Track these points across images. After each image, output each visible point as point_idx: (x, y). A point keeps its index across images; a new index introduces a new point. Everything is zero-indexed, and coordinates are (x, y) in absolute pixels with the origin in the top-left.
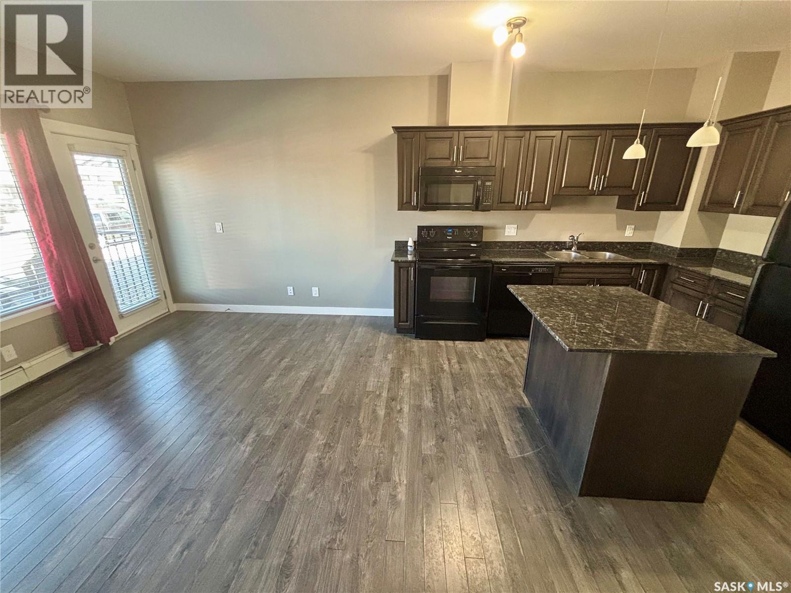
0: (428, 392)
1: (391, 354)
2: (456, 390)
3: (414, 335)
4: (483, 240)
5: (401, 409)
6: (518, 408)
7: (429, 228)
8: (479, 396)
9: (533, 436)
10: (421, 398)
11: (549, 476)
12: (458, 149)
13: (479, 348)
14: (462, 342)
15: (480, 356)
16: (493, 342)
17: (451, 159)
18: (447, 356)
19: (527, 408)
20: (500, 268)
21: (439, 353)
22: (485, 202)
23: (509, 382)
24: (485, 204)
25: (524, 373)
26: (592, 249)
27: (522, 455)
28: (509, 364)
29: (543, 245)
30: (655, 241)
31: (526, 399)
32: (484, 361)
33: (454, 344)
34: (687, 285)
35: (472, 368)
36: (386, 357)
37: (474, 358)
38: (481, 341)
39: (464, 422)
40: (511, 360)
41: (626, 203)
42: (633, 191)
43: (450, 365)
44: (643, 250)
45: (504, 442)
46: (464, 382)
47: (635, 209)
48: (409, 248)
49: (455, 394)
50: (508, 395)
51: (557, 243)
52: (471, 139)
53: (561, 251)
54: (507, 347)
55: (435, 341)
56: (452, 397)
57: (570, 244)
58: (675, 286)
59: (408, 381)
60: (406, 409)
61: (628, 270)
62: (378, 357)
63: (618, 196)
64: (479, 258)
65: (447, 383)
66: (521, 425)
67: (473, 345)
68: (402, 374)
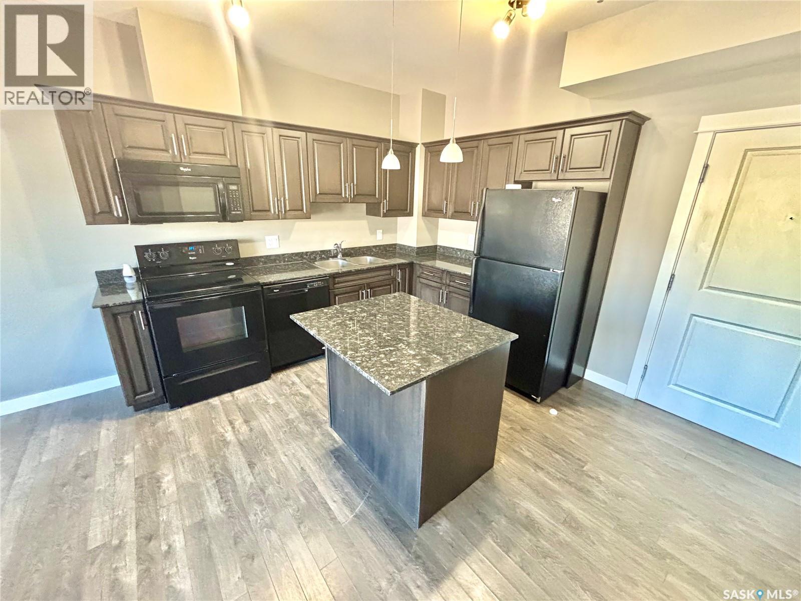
0: (211, 490)
1: (131, 454)
2: (251, 465)
3: (168, 405)
4: (241, 257)
5: (170, 546)
6: (332, 452)
7: (156, 248)
8: (283, 458)
9: (356, 480)
10: (201, 506)
11: (386, 522)
12: (178, 138)
13: (265, 389)
14: (244, 389)
15: (271, 401)
16: (281, 376)
17: (170, 151)
18: (227, 418)
19: (340, 447)
20: (271, 290)
21: (215, 418)
22: (234, 211)
23: (313, 422)
24: (234, 213)
25: (327, 403)
26: (354, 255)
27: (354, 514)
28: (307, 397)
29: (310, 254)
30: (399, 242)
31: (335, 435)
32: (277, 406)
33: (233, 396)
34: (430, 278)
35: (265, 422)
36: (121, 464)
37: (264, 407)
38: (266, 380)
39: (275, 509)
40: (307, 392)
41: (373, 210)
42: (378, 199)
43: (234, 432)
44: (392, 250)
45: (330, 509)
46: (260, 448)
47: (382, 216)
48: (126, 280)
49: (252, 472)
50: (316, 439)
51: (323, 252)
52: (196, 127)
53: (328, 260)
54: (298, 376)
55: (205, 402)
56: (250, 479)
57: (335, 252)
58: (422, 280)
59: (173, 488)
60: (178, 540)
61: (388, 272)
62: (102, 471)
63: (365, 204)
64: (241, 280)
65: (236, 460)
66: (341, 473)
67: (259, 389)
68: (158, 481)
